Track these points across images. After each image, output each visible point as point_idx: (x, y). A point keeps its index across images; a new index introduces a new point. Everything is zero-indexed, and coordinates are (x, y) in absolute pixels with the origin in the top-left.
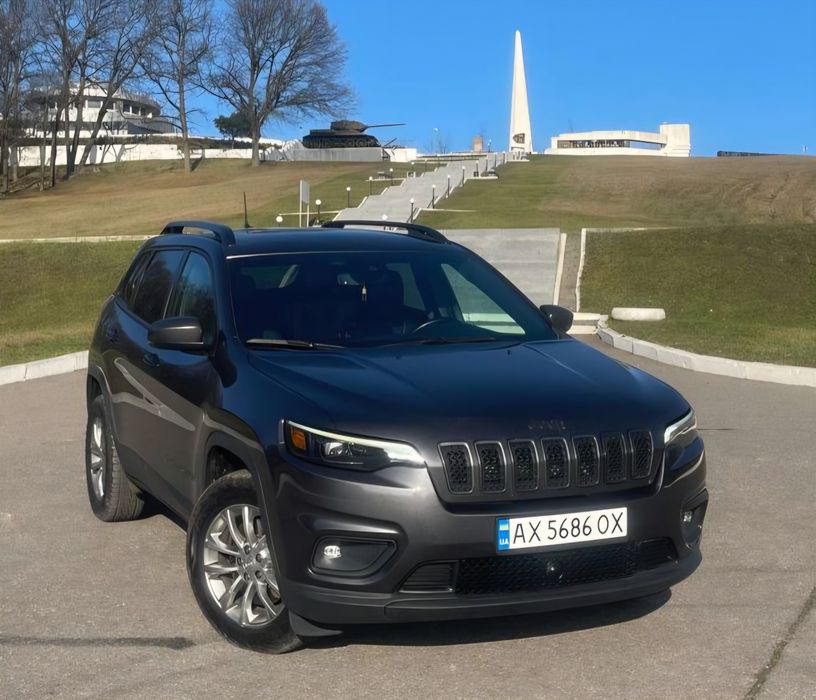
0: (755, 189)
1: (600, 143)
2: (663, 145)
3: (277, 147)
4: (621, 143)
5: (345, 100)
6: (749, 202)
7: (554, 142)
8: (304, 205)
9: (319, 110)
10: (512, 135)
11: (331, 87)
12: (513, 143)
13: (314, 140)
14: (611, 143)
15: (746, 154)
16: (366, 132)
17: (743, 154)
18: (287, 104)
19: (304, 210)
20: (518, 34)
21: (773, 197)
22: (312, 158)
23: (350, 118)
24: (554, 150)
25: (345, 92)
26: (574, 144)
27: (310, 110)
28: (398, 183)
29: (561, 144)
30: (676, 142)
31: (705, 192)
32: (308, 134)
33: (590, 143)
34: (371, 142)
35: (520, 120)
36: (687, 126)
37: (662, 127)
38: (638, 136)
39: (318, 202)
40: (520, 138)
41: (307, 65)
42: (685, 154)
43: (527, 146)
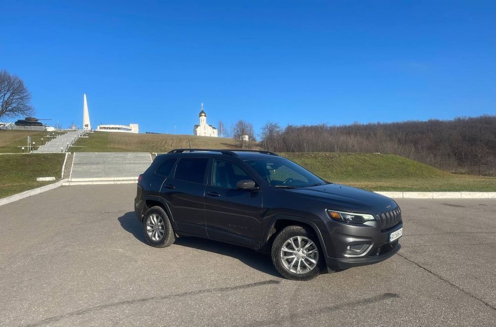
0: (166, 142)
1: (113, 128)
2: (131, 130)
3: (4, 125)
4: (119, 128)
5: (31, 111)
6: (166, 146)
7: (98, 127)
8: (29, 144)
9: (21, 113)
10: (84, 125)
11: (26, 106)
12: (85, 127)
13: (19, 123)
14: (116, 128)
16: (38, 121)
18: (9, 111)
19: (29, 145)
20: (85, 95)
21: (172, 145)
22: (19, 129)
23: (32, 117)
24: (98, 129)
25: (30, 109)
26: (105, 128)
27: (17, 113)
28: (56, 138)
29: (101, 128)
30: (134, 129)
31: (153, 143)
32: (17, 121)
33: (110, 128)
34: (40, 124)
35: (87, 120)
36: (137, 125)
37: (130, 125)
38: (124, 127)
39: (34, 143)
40: (87, 126)
41: (17, 99)
42: (137, 132)
43: (89, 128)
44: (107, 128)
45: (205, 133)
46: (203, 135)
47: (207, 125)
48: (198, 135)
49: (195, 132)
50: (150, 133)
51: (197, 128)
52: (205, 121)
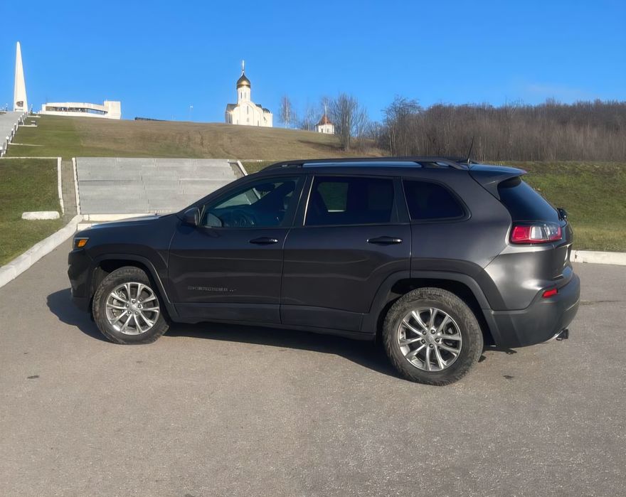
1: (71, 109)
2: (105, 112)
4: (83, 110)
7: (44, 107)
10: (15, 102)
12: (16, 106)
14: (77, 109)
15: (150, 119)
17: (148, 119)
20: (18, 44)
24: (44, 111)
26: (56, 109)
29: (48, 109)
30: (113, 110)
33: (65, 109)
35: (20, 93)
36: (119, 103)
37: (106, 103)
38: (92, 106)
40: (20, 104)
42: (121, 117)
43: (25, 109)
44: (60, 109)
45: (248, 120)
46: (243, 123)
47: (253, 105)
48: (234, 122)
49: (229, 119)
50: (142, 119)
51: (233, 109)
52: (248, 96)
